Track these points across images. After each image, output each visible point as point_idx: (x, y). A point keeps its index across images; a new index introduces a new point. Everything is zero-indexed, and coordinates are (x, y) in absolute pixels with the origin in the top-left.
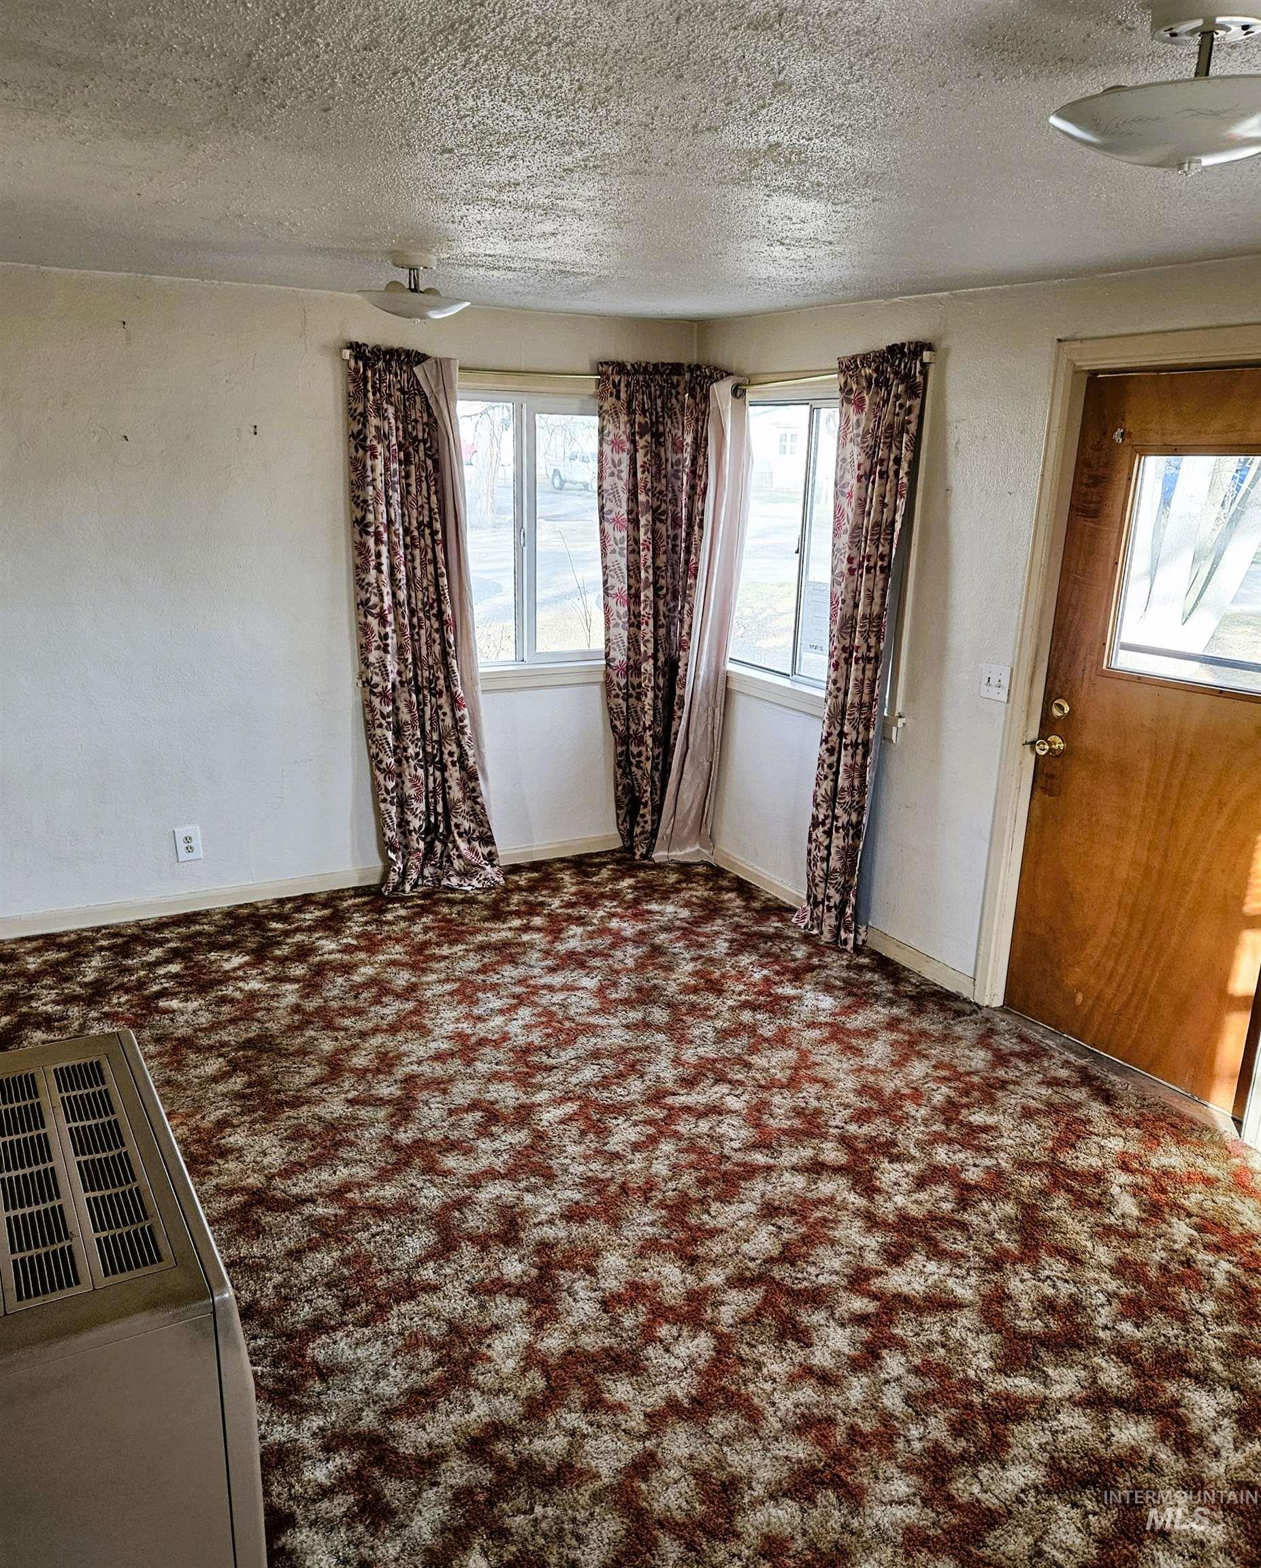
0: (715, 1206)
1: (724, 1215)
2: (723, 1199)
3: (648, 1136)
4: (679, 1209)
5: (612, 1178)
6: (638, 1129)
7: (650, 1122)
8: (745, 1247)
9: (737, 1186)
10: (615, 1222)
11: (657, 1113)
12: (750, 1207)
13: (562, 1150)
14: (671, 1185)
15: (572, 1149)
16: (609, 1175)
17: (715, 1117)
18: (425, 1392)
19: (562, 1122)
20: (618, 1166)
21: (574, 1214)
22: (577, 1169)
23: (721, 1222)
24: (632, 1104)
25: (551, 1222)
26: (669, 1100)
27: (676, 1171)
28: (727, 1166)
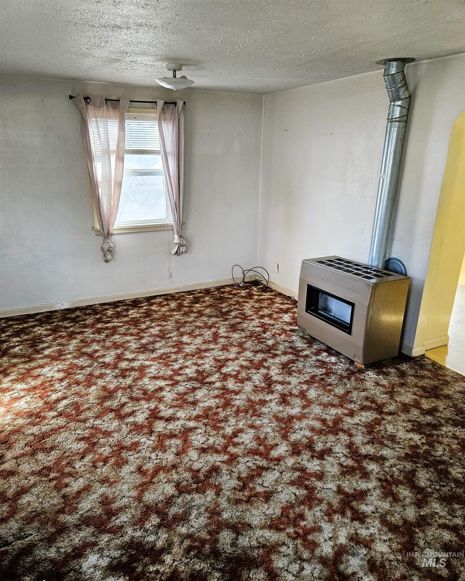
0: (214, 405)
1: (212, 403)
2: (210, 408)
3: (237, 436)
4: (227, 404)
5: (251, 416)
6: (241, 441)
7: (235, 445)
8: (207, 392)
9: (204, 413)
10: (249, 400)
11: (232, 449)
12: (201, 405)
13: (273, 430)
14: (229, 413)
15: (269, 430)
16: (253, 418)
17: (205, 446)
18: (292, 363)
19: (277, 445)
20: (249, 422)
21: (263, 403)
22: (266, 421)
23: (212, 401)
24: (244, 456)
25: (271, 400)
26: (226, 457)
27: (226, 420)
28: (205, 421)
